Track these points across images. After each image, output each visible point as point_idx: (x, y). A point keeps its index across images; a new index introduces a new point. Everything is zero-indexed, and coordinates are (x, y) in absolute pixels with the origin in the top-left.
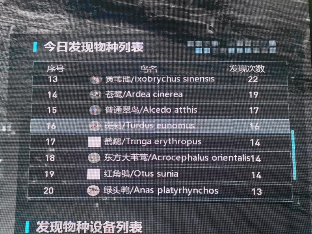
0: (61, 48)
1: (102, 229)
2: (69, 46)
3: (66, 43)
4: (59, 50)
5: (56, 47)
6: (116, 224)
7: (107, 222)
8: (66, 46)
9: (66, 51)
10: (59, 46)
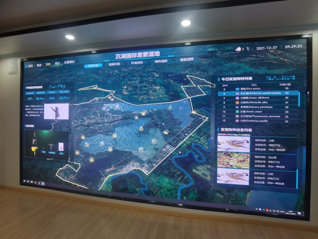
0: (227, 80)
1: (240, 131)
2: (229, 79)
3: (228, 78)
4: (226, 80)
5: (225, 79)
6: (244, 129)
7: (241, 129)
8: (228, 79)
9: (228, 80)
10: (226, 79)
